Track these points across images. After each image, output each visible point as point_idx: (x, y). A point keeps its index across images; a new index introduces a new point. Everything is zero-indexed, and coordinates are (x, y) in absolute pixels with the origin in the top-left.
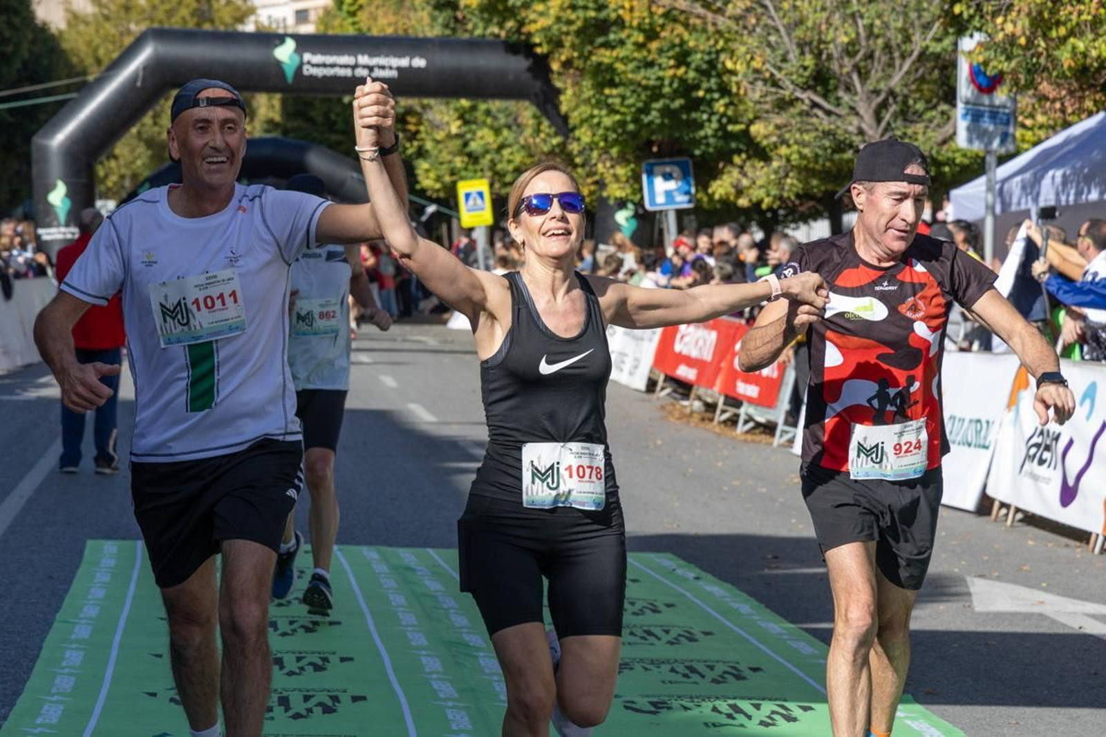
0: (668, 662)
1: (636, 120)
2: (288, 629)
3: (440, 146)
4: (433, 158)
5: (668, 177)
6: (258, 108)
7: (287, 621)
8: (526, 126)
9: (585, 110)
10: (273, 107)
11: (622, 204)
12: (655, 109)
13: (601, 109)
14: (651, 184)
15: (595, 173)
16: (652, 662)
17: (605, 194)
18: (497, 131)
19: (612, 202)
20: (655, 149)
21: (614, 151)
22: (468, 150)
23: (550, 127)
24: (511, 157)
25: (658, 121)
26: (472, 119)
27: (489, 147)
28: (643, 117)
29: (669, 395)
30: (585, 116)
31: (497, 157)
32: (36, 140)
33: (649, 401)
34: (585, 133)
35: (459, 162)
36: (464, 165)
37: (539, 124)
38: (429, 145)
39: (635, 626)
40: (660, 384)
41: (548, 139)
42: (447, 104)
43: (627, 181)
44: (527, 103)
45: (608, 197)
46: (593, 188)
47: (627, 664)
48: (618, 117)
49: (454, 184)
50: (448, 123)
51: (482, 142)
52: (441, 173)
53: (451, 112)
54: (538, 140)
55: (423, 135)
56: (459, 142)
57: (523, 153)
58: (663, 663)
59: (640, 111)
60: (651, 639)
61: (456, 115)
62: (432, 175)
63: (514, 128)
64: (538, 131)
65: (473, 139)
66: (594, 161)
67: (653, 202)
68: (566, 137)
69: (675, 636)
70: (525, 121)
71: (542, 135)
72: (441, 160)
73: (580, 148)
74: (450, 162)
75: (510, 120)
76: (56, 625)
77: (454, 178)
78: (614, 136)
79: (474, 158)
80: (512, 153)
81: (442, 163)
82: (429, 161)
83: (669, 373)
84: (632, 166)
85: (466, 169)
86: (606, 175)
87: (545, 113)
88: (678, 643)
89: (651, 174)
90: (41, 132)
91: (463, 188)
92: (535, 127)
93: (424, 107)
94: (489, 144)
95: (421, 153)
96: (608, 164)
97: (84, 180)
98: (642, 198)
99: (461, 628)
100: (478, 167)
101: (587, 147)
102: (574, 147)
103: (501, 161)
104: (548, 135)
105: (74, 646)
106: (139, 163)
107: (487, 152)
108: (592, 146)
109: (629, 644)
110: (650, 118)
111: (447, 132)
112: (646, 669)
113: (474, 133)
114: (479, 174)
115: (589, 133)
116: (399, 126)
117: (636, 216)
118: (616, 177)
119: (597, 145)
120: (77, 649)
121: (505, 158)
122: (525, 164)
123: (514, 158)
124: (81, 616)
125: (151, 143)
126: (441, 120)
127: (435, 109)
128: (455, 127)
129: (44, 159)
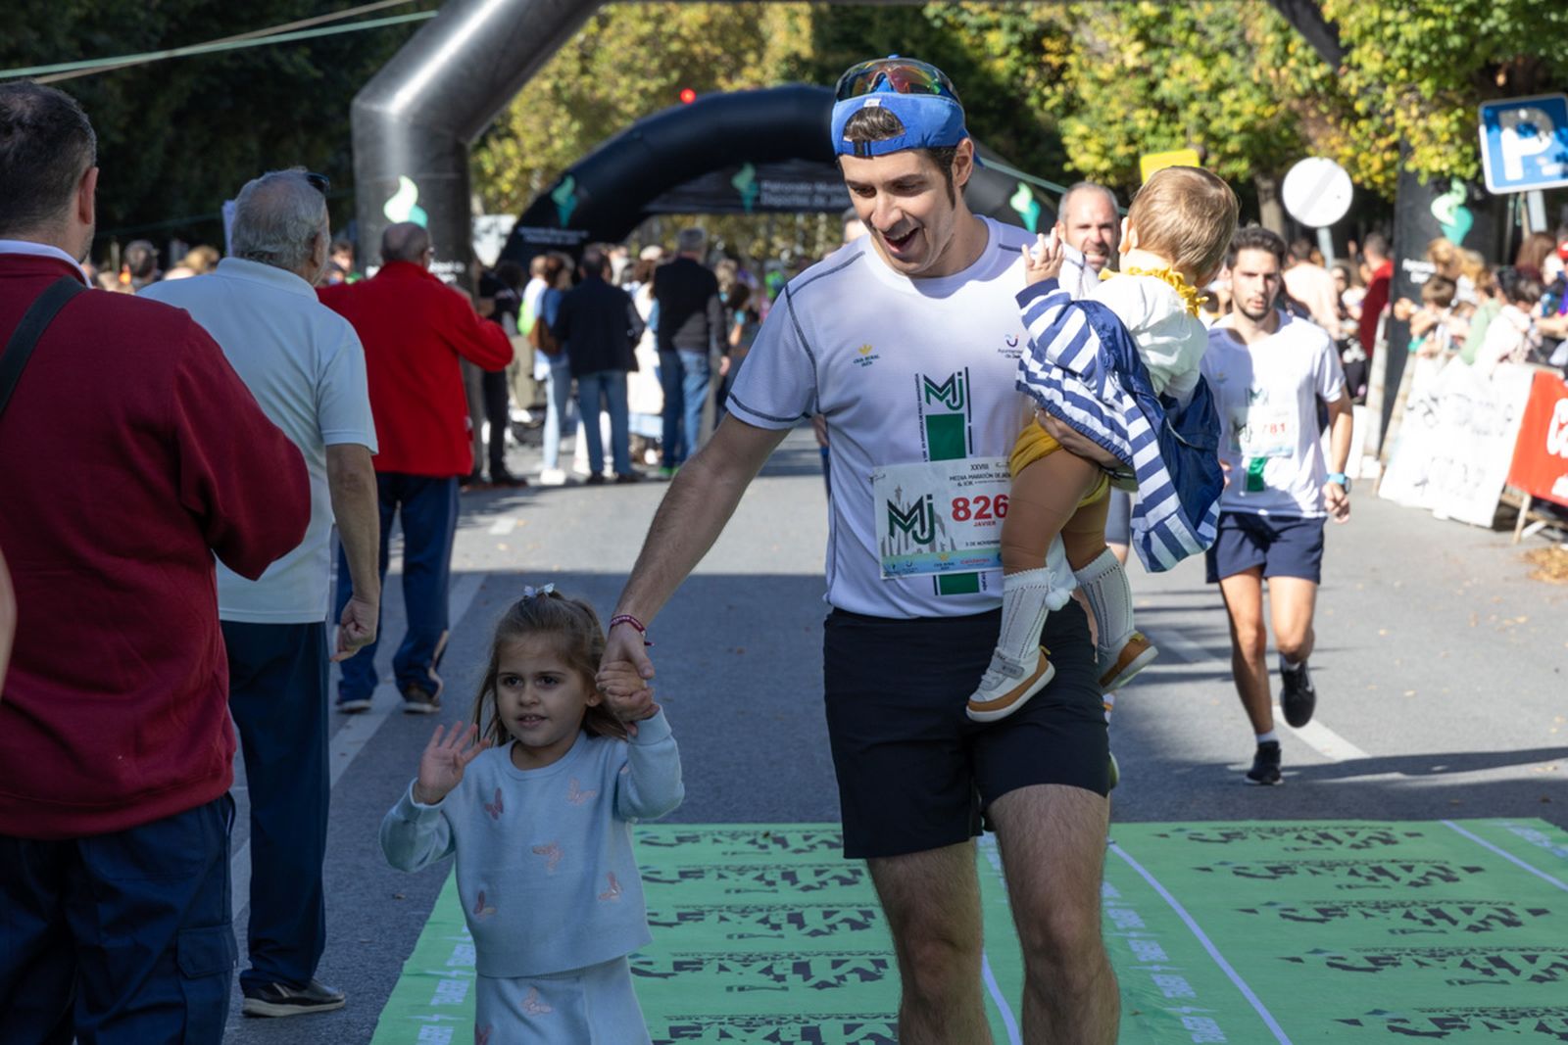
0: (1533, 1013)
1: (1463, 29)
2: (830, 976)
3: (1106, 91)
4: (1095, 113)
5: (1527, 129)
6: (771, 34)
7: (828, 961)
8: (1262, 46)
10: (798, 31)
11: (1442, 183)
13: (1398, 9)
14: (1496, 144)
15: (1391, 129)
16: (1503, 1014)
17: (1410, 167)
18: (1208, 59)
19: (1423, 180)
20: (1501, 79)
21: (1426, 87)
22: (1157, 95)
23: (1306, 47)
24: (1237, 107)
25: (1505, 28)
26: (1163, 38)
27: (1196, 88)
28: (1475, 21)
29: (1538, 533)
30: (1367, 24)
31: (1211, 108)
32: (358, 103)
33: (1504, 546)
34: (1370, 55)
35: (1141, 119)
36: (1151, 124)
37: (1286, 42)
38: (1086, 90)
40: (1524, 514)
41: (1304, 70)
42: (1116, 12)
43: (1451, 142)
45: (1417, 172)
46: (1388, 156)
47: (1456, 1019)
48: (1430, 23)
49: (1135, 158)
50: (1118, 48)
51: (1183, 81)
52: (1108, 141)
53: (1124, 28)
54: (1284, 72)
55: (1075, 72)
56: (1140, 82)
57: (1257, 98)
58: (1524, 1015)
59: (1471, 11)
60: (1503, 973)
61: (1134, 31)
62: (1093, 146)
63: (1240, 52)
64: (1284, 55)
65: (1166, 76)
66: (1388, 107)
67: (1500, 178)
68: (1337, 64)
69: (1546, 966)
70: (1259, 39)
71: (1292, 63)
72: (1111, 117)
73: (1363, 83)
74: (1126, 120)
75: (1233, 38)
76: (403, 981)
77: (1134, 149)
78: (1424, 58)
79: (1168, 111)
80: (1237, 100)
81: (1110, 123)
82: (1086, 118)
83: (1539, 493)
84: (1460, 112)
85: (1154, 132)
86: (1411, 132)
87: (1294, 18)
88: (1554, 980)
89: (1493, 123)
90: (367, 90)
91: (1150, 166)
92: (1279, 47)
93: (1074, 19)
94: (1195, 82)
95: (1072, 106)
96: (1415, 111)
97: (451, 175)
98: (1480, 172)
99: (1151, 963)
100: (1179, 128)
101: (1376, 81)
102: (1350, 82)
103: (1218, 115)
104: (1304, 62)
105: (436, 1018)
106: (558, 144)
107: (1192, 98)
108: (1383, 79)
110: (1491, 23)
111: (1117, 62)
112: (1492, 1027)
113: (1168, 65)
114: (1180, 140)
115: (1378, 56)
116: (1029, 58)
117: (1470, 204)
118: (1430, 135)
119: (1393, 76)
120: (440, 1022)
121: (1226, 109)
122: (1261, 117)
123: (1241, 108)
124: (449, 964)
125: (577, 106)
126: (1107, 42)
127: (1094, 22)
128: (1132, 54)
129: (376, 139)
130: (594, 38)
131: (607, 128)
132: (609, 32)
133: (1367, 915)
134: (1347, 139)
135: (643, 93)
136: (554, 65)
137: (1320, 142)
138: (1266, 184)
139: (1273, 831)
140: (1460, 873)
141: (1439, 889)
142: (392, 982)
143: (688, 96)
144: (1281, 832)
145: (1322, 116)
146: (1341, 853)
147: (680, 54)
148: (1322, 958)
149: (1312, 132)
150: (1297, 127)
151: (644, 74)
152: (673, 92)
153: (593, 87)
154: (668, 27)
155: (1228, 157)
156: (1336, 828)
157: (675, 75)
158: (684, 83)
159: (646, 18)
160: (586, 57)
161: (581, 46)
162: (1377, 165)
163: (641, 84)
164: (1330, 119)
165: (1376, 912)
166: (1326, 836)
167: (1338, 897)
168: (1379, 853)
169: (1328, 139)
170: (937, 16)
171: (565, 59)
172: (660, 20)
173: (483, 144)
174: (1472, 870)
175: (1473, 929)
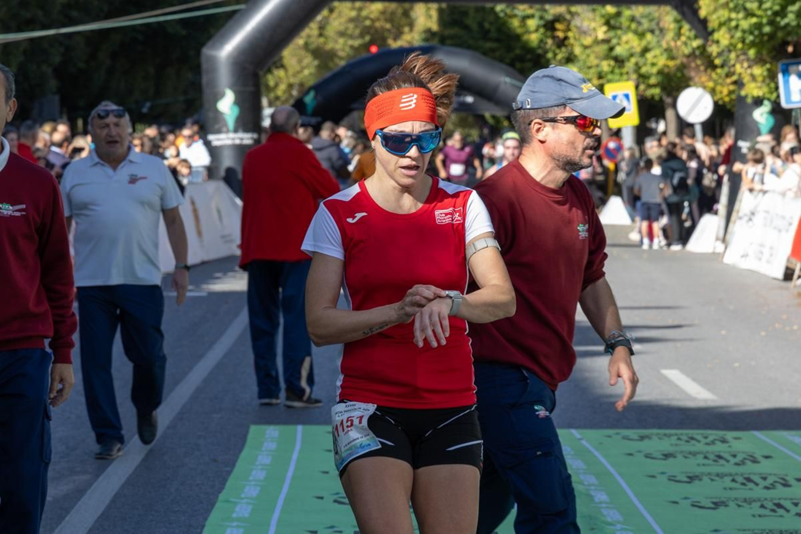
0: (796, 532)
1: (771, 23)
3: (588, 51)
4: (582, 62)
6: (417, 18)
8: (668, 30)
9: (724, 14)
10: (430, 17)
11: (758, 102)
12: (791, 12)
13: (738, 12)
14: (787, 83)
15: (733, 74)
16: (781, 533)
17: (743, 93)
18: (641, 35)
19: (749, 100)
20: (790, 49)
21: (752, 53)
22: (614, 54)
23: (690, 30)
24: (655, 61)
25: (794, 23)
26: (618, 24)
27: (634, 51)
28: (778, 19)
30: (723, 19)
31: (641, 61)
32: (206, 51)
33: (787, 289)
34: (723, 36)
35: (606, 66)
36: (610, 69)
37: (680, 28)
38: (577, 50)
39: (766, 499)
40: (797, 273)
41: (689, 42)
42: (594, 10)
43: (764, 81)
44: (668, 8)
45: (746, 96)
46: (732, 87)
48: (754, 20)
49: (602, 86)
50: (594, 29)
51: (627, 47)
53: (598, 18)
54: (679, 43)
55: (572, 41)
56: (605, 47)
57: (665, 56)
58: (791, 533)
59: (776, 14)
60: (781, 512)
61: (603, 21)
63: (657, 32)
64: (679, 34)
65: (619, 44)
66: (732, 62)
67: (788, 100)
68: (706, 39)
70: (666, 26)
71: (683, 38)
72: (589, 64)
73: (719, 50)
74: (597, 66)
75: (653, 25)
76: (219, 505)
77: (601, 81)
78: (751, 38)
79: (620, 61)
80: (655, 57)
81: (590, 68)
82: (577, 64)
84: (768, 66)
85: (612, 72)
86: (743, 75)
89: (786, 72)
90: (210, 43)
91: (610, 90)
92: (676, 30)
93: (572, 14)
94: (633, 47)
95: (570, 59)
96: (746, 65)
97: (252, 89)
98: (778, 96)
99: (601, 503)
100: (624, 71)
101: (726, 50)
102: (713, 49)
103: (645, 64)
104: (689, 38)
105: (235, 524)
106: (306, 72)
107: (632, 55)
108: (731, 48)
109: (760, 516)
110: (786, 20)
111: (593, 37)
113: (620, 38)
115: (727, 36)
116: (549, 33)
117: (772, 112)
118: (753, 78)
119: (735, 47)
120: (237, 526)
121: (649, 62)
122: (668, 66)
123: (657, 60)
124: (243, 496)
125: (317, 53)
126: (588, 26)
127: (582, 16)
128: (601, 33)
129: (213, 69)
130: (326, 19)
131: (331, 65)
132: (334, 15)
133: (712, 480)
134: (710, 79)
135: (352, 47)
136: (305, 32)
137: (697, 79)
138: (669, 100)
139: (665, 435)
140: (760, 458)
141: (750, 468)
142: (212, 505)
143: (374, 49)
144: (669, 436)
145: (698, 66)
146: (700, 447)
147: (370, 27)
148: (689, 502)
149: (693, 74)
150: (686, 72)
151: (351, 37)
152: (367, 46)
153: (325, 43)
154: (364, 13)
155: (650, 86)
156: (698, 434)
157: (367, 38)
158: (371, 43)
159: (353, 8)
160: (322, 28)
161: (320, 22)
162: (725, 91)
163: (350, 42)
164: (702, 68)
165: (717, 478)
166: (692, 438)
167: (698, 470)
168: (719, 448)
169: (700, 78)
170: (502, 11)
171: (312, 29)
172: (360, 9)
173: (269, 71)
174: (767, 457)
175: (767, 488)
